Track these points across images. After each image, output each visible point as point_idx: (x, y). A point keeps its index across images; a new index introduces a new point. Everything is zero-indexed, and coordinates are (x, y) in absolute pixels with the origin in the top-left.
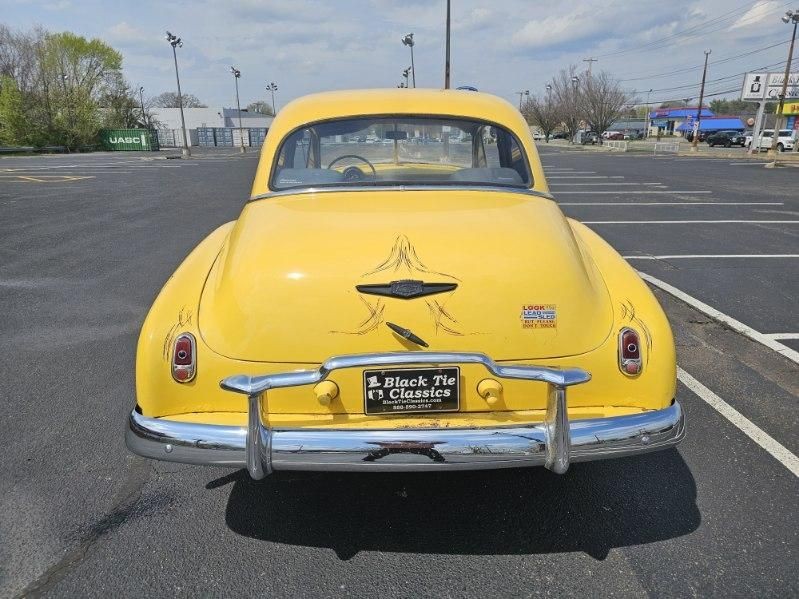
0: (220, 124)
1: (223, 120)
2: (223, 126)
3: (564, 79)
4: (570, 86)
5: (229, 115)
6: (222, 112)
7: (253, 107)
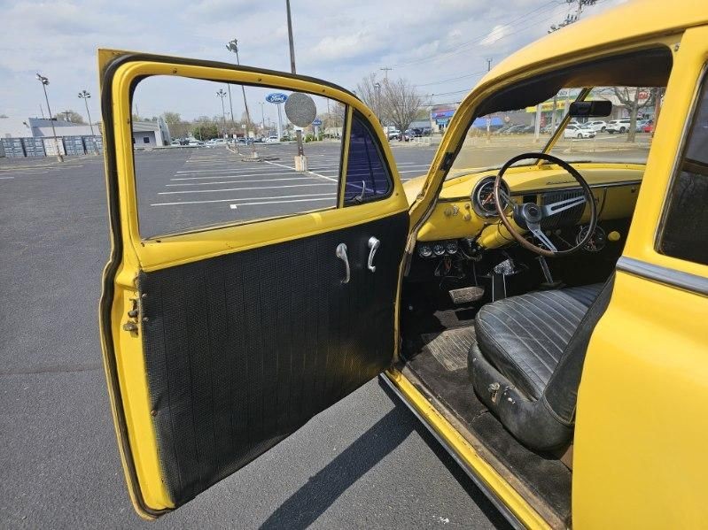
0: (27, 133)
1: (30, 130)
2: (30, 135)
3: (367, 85)
4: (372, 90)
5: (36, 125)
6: (28, 123)
7: (62, 117)
